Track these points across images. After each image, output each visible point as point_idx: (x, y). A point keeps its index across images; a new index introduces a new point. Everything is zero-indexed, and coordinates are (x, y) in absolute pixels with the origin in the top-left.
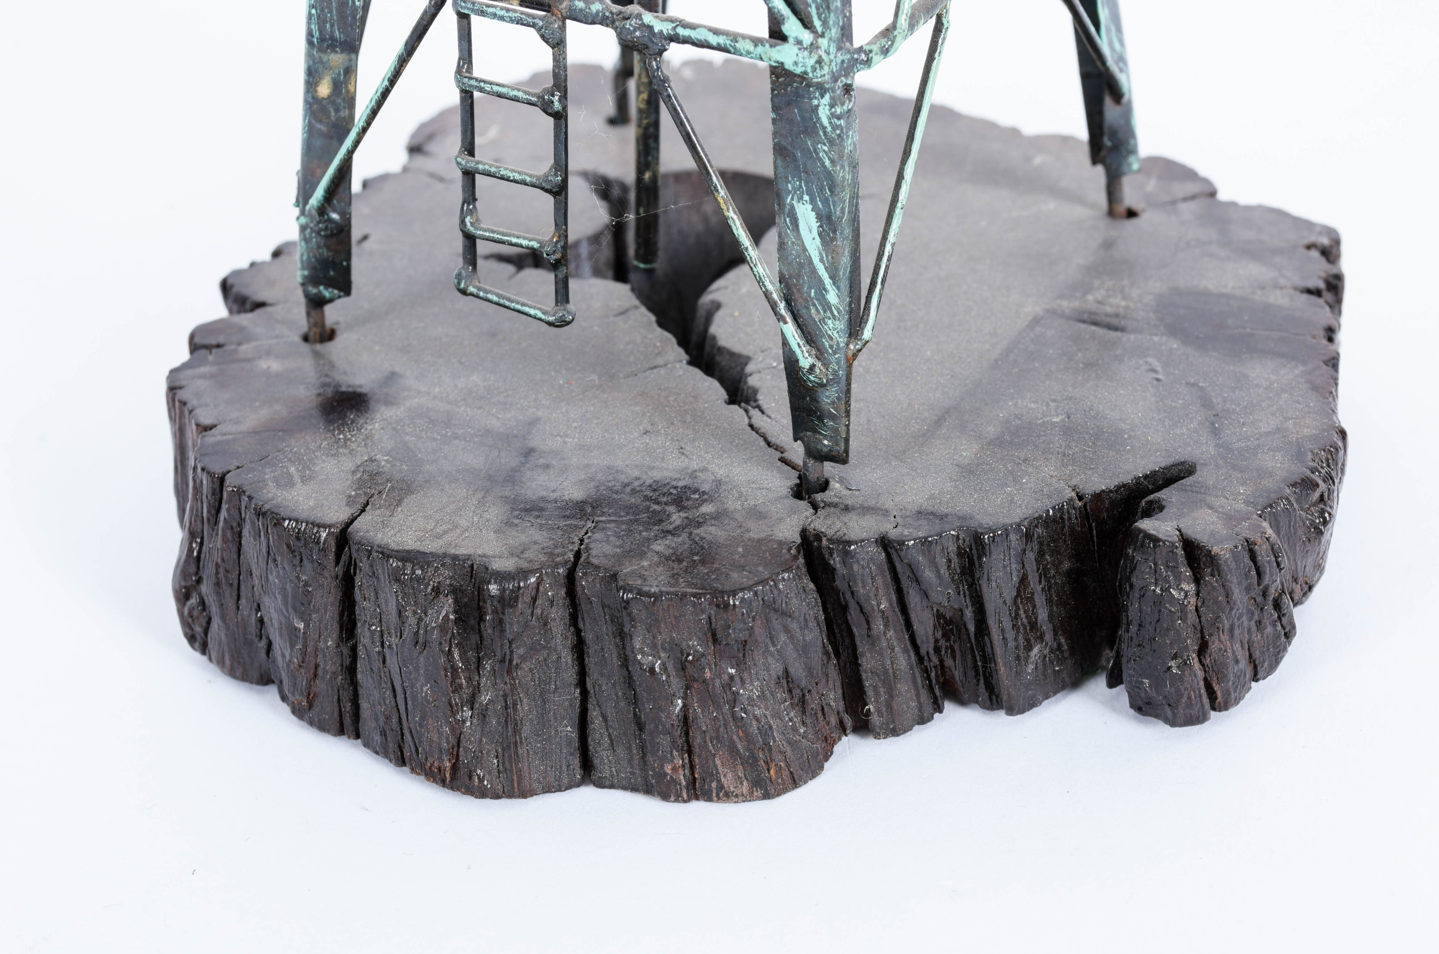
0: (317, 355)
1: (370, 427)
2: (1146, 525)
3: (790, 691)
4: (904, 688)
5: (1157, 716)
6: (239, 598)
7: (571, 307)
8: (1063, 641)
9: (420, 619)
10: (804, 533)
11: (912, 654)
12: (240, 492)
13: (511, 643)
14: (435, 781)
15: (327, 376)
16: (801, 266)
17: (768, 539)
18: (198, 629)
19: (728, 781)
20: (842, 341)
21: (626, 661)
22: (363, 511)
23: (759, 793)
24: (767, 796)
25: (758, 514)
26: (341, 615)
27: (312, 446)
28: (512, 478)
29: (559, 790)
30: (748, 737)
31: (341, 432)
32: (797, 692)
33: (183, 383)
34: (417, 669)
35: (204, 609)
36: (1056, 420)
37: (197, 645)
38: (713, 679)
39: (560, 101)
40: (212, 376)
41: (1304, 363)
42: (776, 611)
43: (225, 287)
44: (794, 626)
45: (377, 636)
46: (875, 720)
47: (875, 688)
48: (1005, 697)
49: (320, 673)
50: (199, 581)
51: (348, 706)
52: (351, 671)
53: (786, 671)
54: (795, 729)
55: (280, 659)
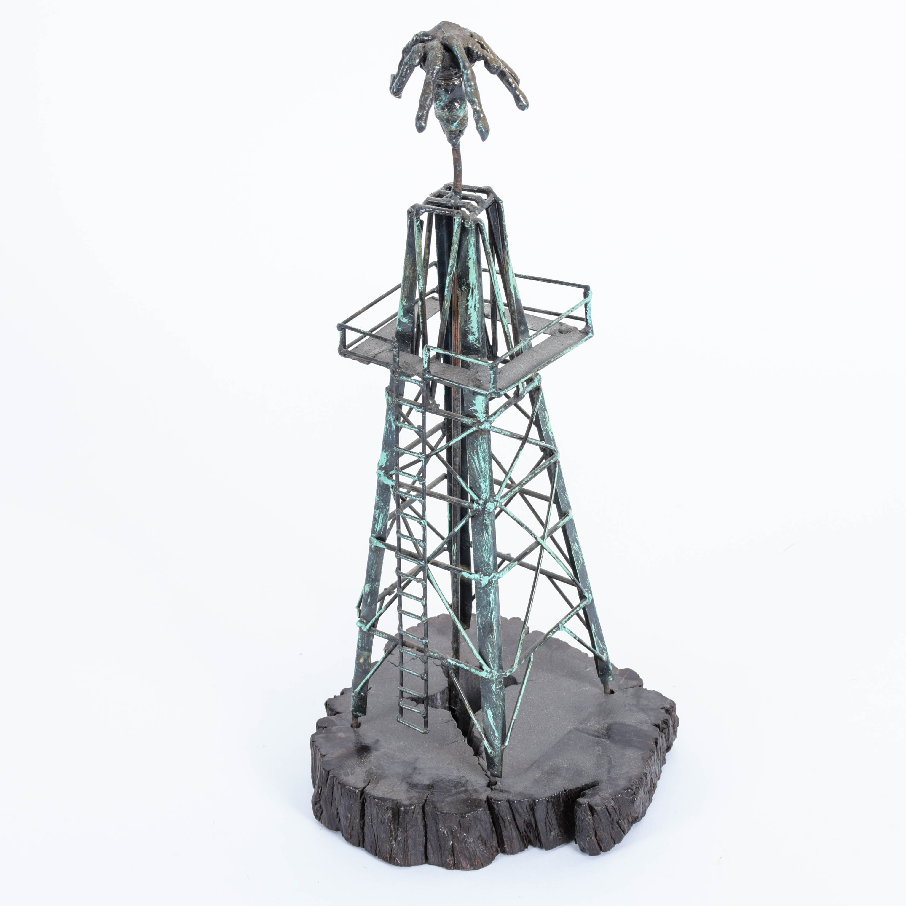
0: (355, 732)
1: (370, 758)
2: (581, 800)
3: (482, 841)
4: (516, 841)
5: (586, 853)
6: (331, 806)
7: (428, 729)
8: (561, 830)
9: (383, 816)
10: (487, 798)
11: (517, 832)
12: (334, 777)
13: (406, 824)
14: (385, 861)
15: (358, 740)
16: (488, 726)
17: (478, 799)
18: (319, 814)
19: (464, 864)
20: (499, 746)
21: (437, 830)
22: (368, 784)
23: (472, 868)
24: (475, 869)
25: (476, 791)
26: (361, 813)
27: (354, 763)
28: (410, 776)
29: (419, 864)
30: (469, 852)
31: (363, 759)
32: (484, 841)
33: (316, 739)
34: (381, 830)
35: (321, 808)
36: (566, 766)
37: (318, 818)
38: (460, 837)
39: (426, 676)
40: (324, 738)
41: (643, 751)
42: (477, 819)
43: (327, 704)
44: (483, 823)
45: (371, 820)
46: (507, 849)
47: (507, 841)
48: (544, 845)
49: (354, 829)
50: (320, 800)
51: (361, 839)
52: (363, 829)
53: (480, 835)
54: (483, 851)
55: (343, 824)
